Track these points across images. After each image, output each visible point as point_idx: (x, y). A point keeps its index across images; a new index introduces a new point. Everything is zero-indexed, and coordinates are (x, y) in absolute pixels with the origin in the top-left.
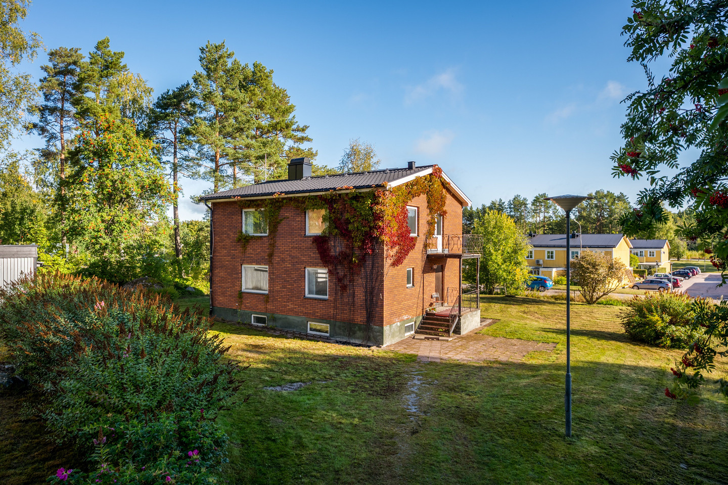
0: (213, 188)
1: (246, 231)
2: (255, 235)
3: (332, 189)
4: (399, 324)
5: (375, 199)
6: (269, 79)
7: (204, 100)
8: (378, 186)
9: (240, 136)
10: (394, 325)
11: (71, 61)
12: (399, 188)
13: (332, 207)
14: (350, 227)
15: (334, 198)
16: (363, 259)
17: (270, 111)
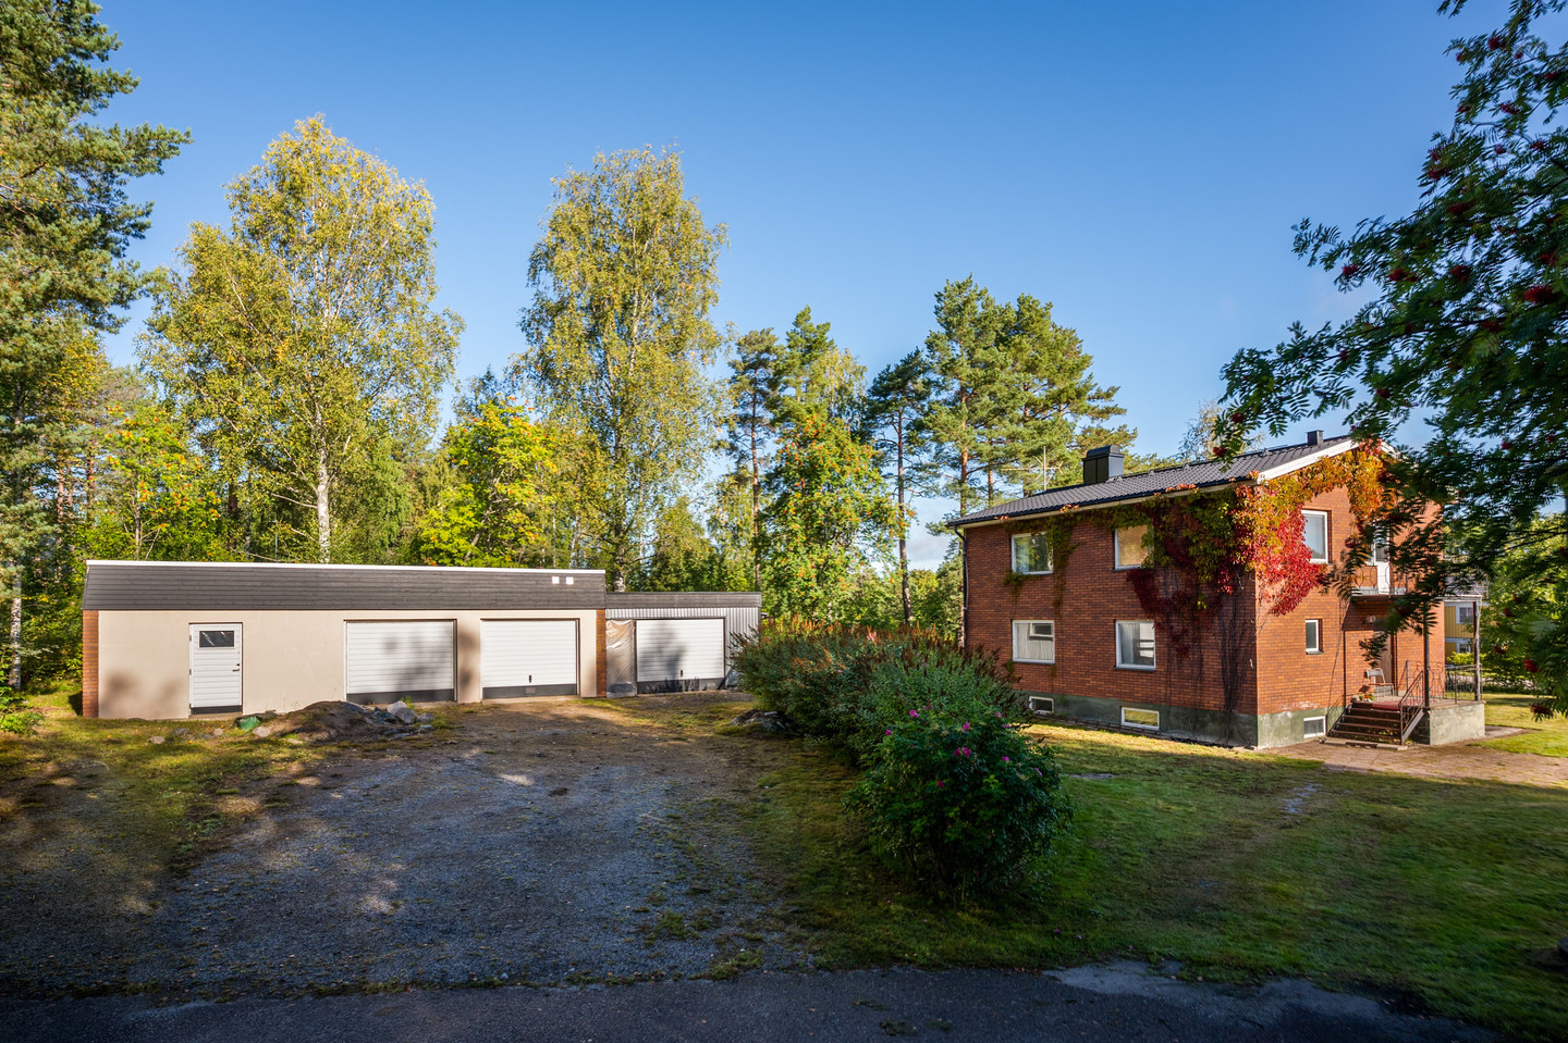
0: (959, 509)
1: (1018, 569)
2: (1032, 573)
3: (1159, 491)
4: (1289, 714)
5: (1236, 502)
6: (1044, 319)
7: (944, 373)
8: (1240, 479)
9: (1000, 421)
10: (1279, 715)
11: (764, 348)
12: (1284, 479)
13: (1160, 520)
14: (1192, 550)
15: (1162, 505)
16: (1216, 603)
17: (1047, 374)
